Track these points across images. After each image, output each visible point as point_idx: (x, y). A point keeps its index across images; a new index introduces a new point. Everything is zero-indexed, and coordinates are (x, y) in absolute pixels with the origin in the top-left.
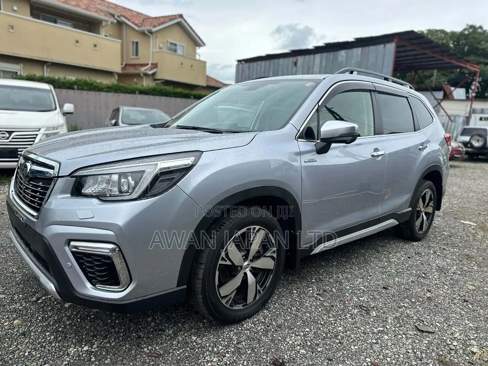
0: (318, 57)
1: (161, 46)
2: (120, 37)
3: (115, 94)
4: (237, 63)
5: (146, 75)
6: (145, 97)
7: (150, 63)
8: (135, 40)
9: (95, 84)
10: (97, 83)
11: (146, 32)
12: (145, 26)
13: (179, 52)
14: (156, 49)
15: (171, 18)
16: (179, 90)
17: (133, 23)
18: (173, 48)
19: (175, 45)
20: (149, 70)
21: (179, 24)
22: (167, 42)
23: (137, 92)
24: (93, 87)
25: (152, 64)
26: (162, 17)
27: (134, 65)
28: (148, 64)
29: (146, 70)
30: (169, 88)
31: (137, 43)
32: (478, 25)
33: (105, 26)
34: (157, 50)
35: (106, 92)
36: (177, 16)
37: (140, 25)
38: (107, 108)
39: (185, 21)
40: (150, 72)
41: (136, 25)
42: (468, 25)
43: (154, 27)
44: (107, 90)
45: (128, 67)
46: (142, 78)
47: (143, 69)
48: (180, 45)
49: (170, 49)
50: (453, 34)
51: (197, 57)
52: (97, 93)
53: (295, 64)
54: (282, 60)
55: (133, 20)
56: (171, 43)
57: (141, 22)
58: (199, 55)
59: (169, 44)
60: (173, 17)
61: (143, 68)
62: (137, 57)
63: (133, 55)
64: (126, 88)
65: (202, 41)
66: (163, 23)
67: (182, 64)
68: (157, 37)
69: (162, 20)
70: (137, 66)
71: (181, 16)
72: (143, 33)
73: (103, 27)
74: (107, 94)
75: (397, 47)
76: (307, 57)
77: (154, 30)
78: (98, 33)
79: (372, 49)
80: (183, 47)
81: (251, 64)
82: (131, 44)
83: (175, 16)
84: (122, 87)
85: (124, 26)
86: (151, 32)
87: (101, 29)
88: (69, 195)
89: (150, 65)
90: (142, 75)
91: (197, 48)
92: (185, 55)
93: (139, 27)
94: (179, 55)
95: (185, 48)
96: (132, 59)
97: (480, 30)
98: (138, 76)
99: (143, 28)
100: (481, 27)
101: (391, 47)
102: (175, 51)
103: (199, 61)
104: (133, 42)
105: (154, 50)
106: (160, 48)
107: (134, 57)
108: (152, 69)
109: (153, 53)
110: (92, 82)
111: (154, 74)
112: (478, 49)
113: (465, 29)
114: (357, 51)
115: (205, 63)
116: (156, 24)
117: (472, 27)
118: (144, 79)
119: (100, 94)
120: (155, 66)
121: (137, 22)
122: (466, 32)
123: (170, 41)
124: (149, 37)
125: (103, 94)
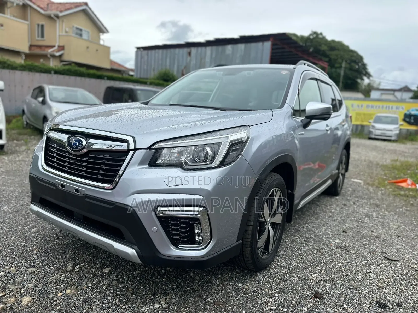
0: (209, 49)
1: (67, 30)
2: (24, 18)
3: (30, 73)
4: (135, 50)
5: (53, 56)
6: (61, 77)
7: (57, 45)
8: (41, 23)
9: (9, 62)
10: (10, 61)
11: (52, 16)
12: (51, 10)
13: (85, 36)
14: (62, 32)
15: (77, 5)
16: (92, 71)
17: (39, 6)
18: (79, 33)
19: (81, 30)
20: (57, 52)
21: (84, 11)
22: (73, 26)
23: (53, 72)
24: (6, 65)
25: (59, 46)
26: (67, 3)
27: (40, 47)
28: (54, 46)
29: (53, 51)
30: (83, 70)
31: (42, 26)
32: (319, 32)
33: (11, 7)
34: (64, 33)
35: (20, 70)
36: (83, 4)
37: (45, 9)
38: (22, 86)
39: (90, 9)
40: (58, 54)
41: (42, 8)
42: (312, 31)
43: (61, 11)
44: (21, 69)
45: (33, 48)
46: (49, 59)
47: (50, 51)
48: (85, 31)
49: (77, 34)
50: (302, 37)
51: (102, 42)
52: (11, 71)
53: (190, 54)
54: (177, 50)
55: (38, 4)
56: (77, 28)
57: (46, 6)
58: (104, 41)
59: (74, 29)
60: (79, 4)
61: (49, 49)
62: (43, 39)
63: (38, 37)
64: (40, 68)
65: (105, 28)
66: (69, 9)
67: (88, 48)
68: (63, 21)
69: (68, 6)
70: (43, 48)
71: (86, 4)
72: (49, 17)
73: (8, 8)
74: (22, 73)
75: (273, 45)
76: (200, 49)
77: (61, 14)
78: (4, 13)
79: (253, 45)
80: (88, 32)
81: (150, 52)
82: (36, 26)
83: (80, 3)
84: (36, 66)
85: (29, 8)
86: (57, 17)
87: (6, 9)
88: (147, 166)
89: (56, 47)
90: (49, 56)
91: (101, 34)
92: (90, 39)
93: (44, 10)
94: (85, 40)
95: (90, 33)
96: (37, 40)
97: (320, 36)
98: (45, 56)
99: (48, 12)
100: (321, 34)
101: (268, 45)
102: (81, 35)
103: (103, 46)
104: (38, 25)
105: (61, 34)
106: (66, 32)
107: (40, 38)
108: (59, 51)
109: (59, 36)
110: (5, 60)
111: (60, 56)
112: (319, 50)
113: (311, 35)
114: (241, 46)
115: (108, 48)
116: (63, 9)
117: (315, 33)
118: (51, 60)
119: (15, 73)
120: (61, 48)
121: (42, 6)
122: (311, 37)
123: (76, 26)
124: (55, 21)
125: (18, 73)
